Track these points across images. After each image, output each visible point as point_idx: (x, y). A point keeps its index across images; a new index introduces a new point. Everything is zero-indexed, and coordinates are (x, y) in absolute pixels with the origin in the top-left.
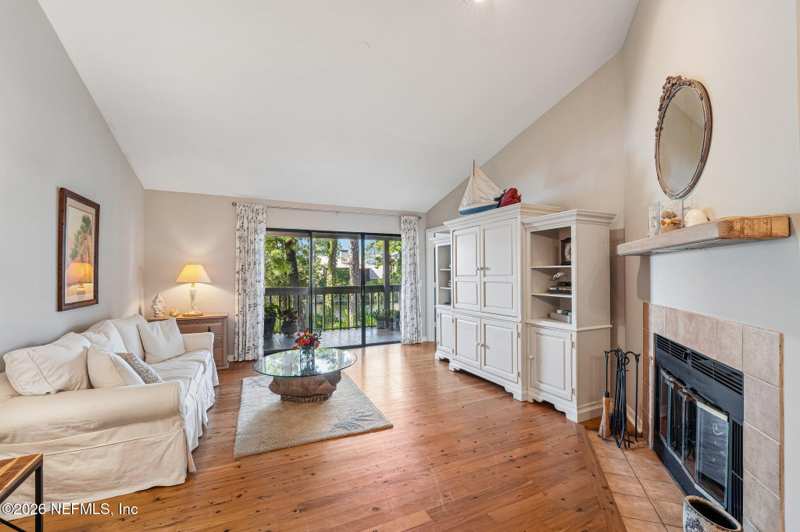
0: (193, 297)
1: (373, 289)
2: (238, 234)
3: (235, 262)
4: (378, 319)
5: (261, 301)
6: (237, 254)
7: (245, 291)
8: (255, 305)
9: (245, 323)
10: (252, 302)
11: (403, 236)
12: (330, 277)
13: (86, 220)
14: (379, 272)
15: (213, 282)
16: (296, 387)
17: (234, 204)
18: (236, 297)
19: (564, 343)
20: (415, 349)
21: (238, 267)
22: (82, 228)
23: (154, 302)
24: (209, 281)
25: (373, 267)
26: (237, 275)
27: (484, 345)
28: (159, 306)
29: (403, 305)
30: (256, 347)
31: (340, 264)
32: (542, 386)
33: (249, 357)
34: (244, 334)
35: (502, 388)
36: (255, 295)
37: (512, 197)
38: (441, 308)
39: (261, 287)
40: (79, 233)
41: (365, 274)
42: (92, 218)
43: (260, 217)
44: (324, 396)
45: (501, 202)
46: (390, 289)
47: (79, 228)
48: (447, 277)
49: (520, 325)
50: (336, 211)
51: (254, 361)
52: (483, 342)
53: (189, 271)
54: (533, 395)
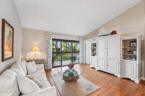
0: (35, 55)
2: (46, 40)
3: (45, 46)
5: (51, 55)
6: (46, 44)
7: (47, 53)
8: (50, 56)
9: (48, 60)
10: (49, 56)
11: (80, 41)
13: (10, 32)
15: (40, 51)
17: (45, 33)
18: (46, 54)
19: (134, 65)
20: (82, 65)
21: (46, 47)
22: (9, 34)
23: (25, 56)
24: (39, 51)
26: (46, 50)
27: (107, 65)
28: (27, 57)
30: (50, 66)
32: (126, 75)
33: (49, 69)
34: (48, 63)
35: (113, 75)
36: (50, 54)
38: (92, 57)
39: (51, 52)
40: (8, 36)
42: (12, 32)
43: (51, 36)
47: (8, 34)
48: (93, 50)
49: (120, 61)
50: (67, 35)
51: (50, 69)
52: (107, 64)
53: (35, 48)
54: (123, 76)
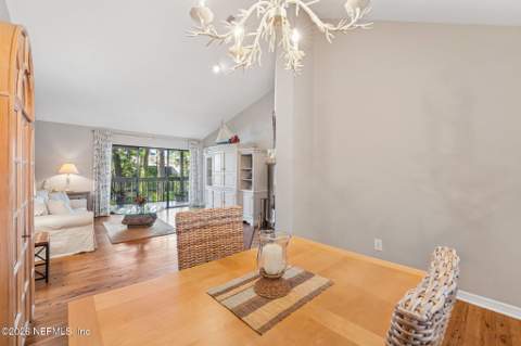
0: (68, 181)
1: (172, 179)
3: (93, 162)
4: (176, 195)
5: (109, 184)
6: (95, 158)
7: (99, 178)
8: (106, 186)
9: (99, 195)
10: (104, 185)
11: (190, 151)
12: (143, 172)
14: (178, 169)
16: (136, 221)
17: (93, 131)
18: (94, 181)
21: (95, 165)
24: (78, 173)
25: (174, 166)
26: (95, 170)
29: (190, 187)
30: (106, 210)
31: (150, 164)
34: (99, 202)
36: (106, 181)
37: (236, 140)
38: (207, 187)
41: (168, 171)
43: (109, 138)
44: (149, 225)
45: (230, 142)
46: (183, 179)
48: (210, 173)
49: (236, 192)
51: (105, 216)
53: (66, 167)
